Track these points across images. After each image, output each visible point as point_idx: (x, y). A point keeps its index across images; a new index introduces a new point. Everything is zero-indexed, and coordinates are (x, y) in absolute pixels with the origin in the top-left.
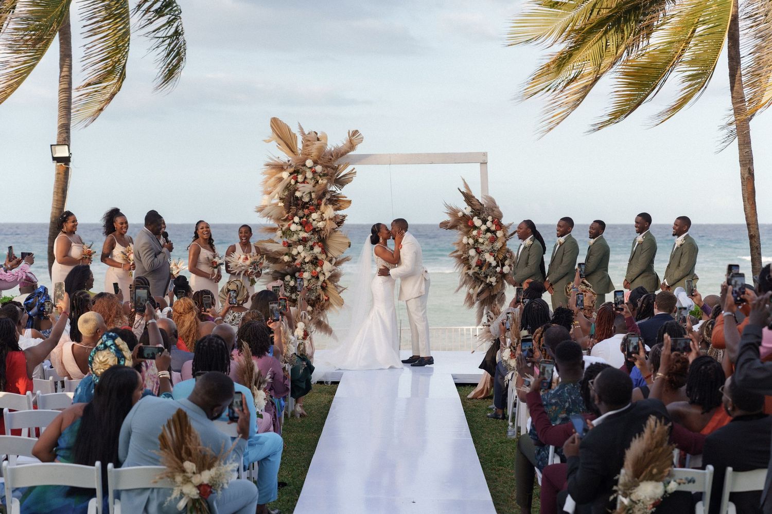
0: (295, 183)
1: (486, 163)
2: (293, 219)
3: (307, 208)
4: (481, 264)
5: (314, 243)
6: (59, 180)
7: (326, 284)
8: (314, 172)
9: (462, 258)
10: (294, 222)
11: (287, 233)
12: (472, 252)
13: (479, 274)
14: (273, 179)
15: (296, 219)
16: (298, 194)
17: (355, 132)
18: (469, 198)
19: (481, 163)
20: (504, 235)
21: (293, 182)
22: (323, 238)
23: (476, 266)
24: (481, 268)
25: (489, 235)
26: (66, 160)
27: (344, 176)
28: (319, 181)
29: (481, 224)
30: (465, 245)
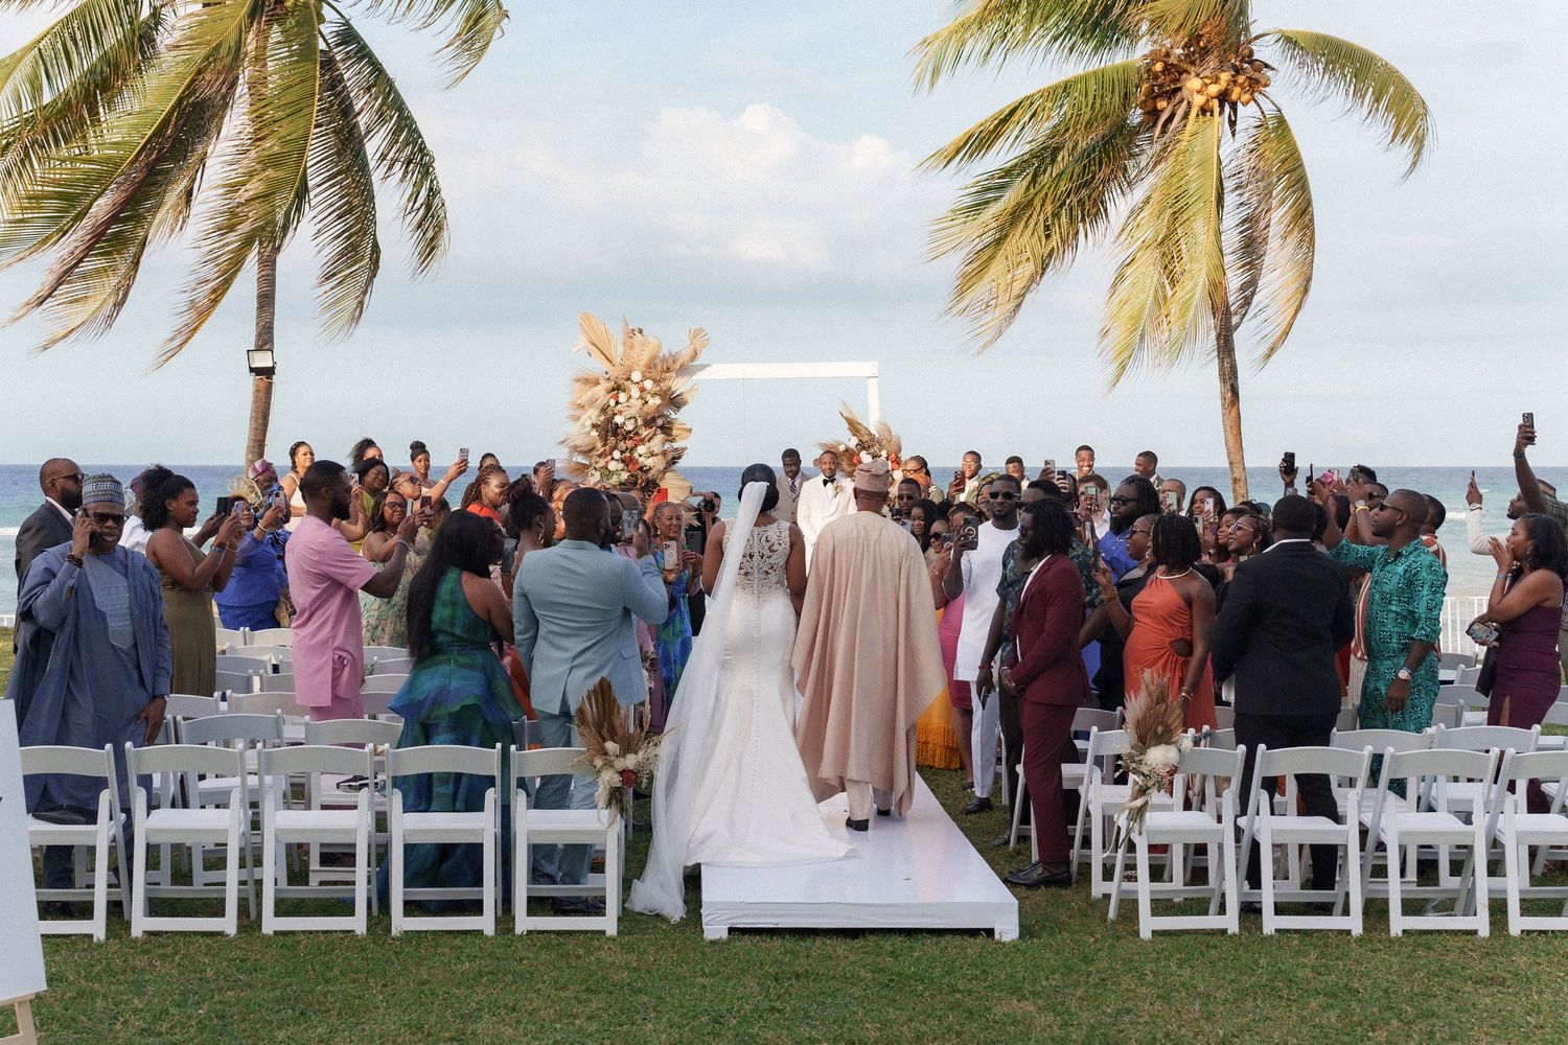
0: (615, 404)
2: (611, 454)
3: (631, 439)
6: (259, 400)
8: (642, 390)
10: (613, 459)
11: (603, 473)
15: (617, 454)
16: (618, 419)
17: (699, 332)
18: (854, 427)
21: (612, 403)
22: (654, 481)
26: (268, 372)
27: (680, 395)
28: (649, 402)
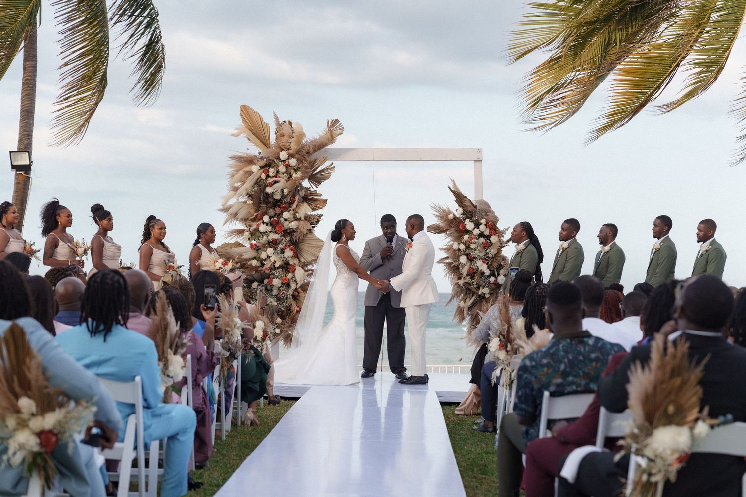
0: (266, 178)
1: (481, 160)
2: (262, 218)
3: (279, 206)
4: (472, 273)
5: (286, 245)
6: (18, 190)
7: (299, 293)
8: (288, 166)
9: (452, 266)
10: (263, 222)
11: (255, 234)
12: (463, 259)
13: (470, 285)
14: (241, 173)
15: (266, 218)
16: (269, 190)
17: (336, 121)
18: (460, 198)
19: (476, 161)
20: (500, 241)
21: (263, 176)
22: (296, 240)
23: (468, 275)
24: (472, 278)
25: (482, 240)
26: (27, 169)
27: (322, 171)
28: (293, 176)
29: (474, 227)
30: (455, 251)
